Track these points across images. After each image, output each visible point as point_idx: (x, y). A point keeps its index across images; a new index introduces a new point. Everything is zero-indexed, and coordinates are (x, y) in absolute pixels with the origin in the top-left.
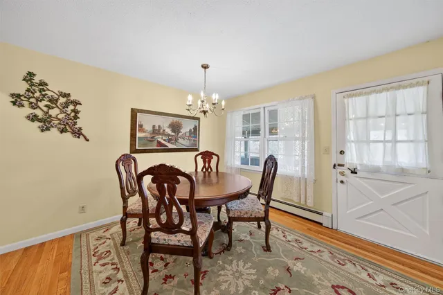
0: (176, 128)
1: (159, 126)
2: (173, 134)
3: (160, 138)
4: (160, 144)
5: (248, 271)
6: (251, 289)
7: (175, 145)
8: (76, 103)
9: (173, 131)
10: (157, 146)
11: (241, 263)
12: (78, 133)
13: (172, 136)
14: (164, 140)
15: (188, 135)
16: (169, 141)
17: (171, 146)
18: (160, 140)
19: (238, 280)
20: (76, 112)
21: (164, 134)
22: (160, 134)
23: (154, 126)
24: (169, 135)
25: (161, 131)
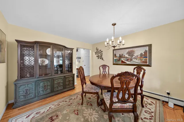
0: (131, 54)
1: (122, 54)
2: (129, 57)
3: (123, 59)
4: (122, 62)
5: (92, 118)
6: (84, 118)
7: (131, 62)
8: (102, 52)
9: (129, 55)
10: (122, 63)
11: (97, 116)
12: (102, 59)
13: (129, 58)
14: (125, 60)
15: (139, 56)
16: (127, 60)
17: (128, 63)
18: (122, 60)
19: (88, 114)
20: (102, 54)
21: (124, 57)
22: (123, 58)
23: (120, 55)
24: (127, 58)
25: (123, 56)
